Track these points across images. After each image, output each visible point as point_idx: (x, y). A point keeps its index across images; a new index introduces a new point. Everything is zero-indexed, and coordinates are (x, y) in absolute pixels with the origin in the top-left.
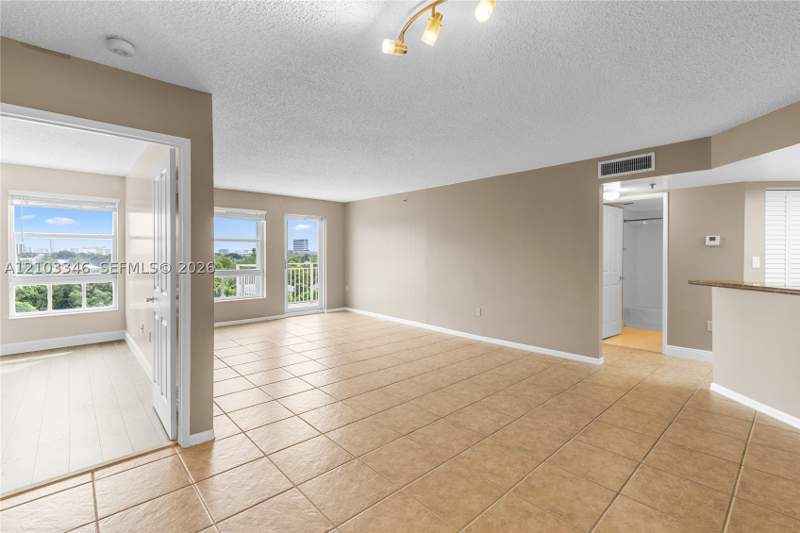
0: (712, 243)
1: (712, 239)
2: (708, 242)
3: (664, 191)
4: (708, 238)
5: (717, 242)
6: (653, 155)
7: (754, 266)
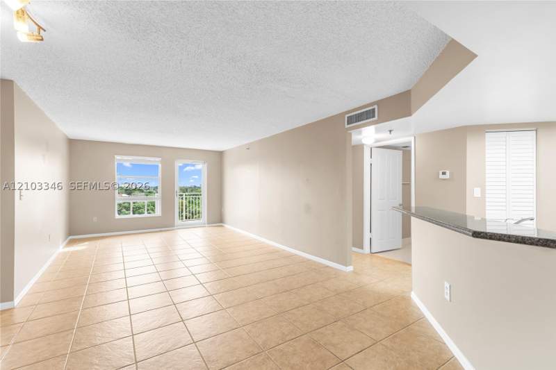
0: (444, 177)
1: (444, 173)
2: (441, 176)
3: (410, 136)
4: (441, 173)
5: (447, 176)
6: (376, 107)
7: (475, 195)
